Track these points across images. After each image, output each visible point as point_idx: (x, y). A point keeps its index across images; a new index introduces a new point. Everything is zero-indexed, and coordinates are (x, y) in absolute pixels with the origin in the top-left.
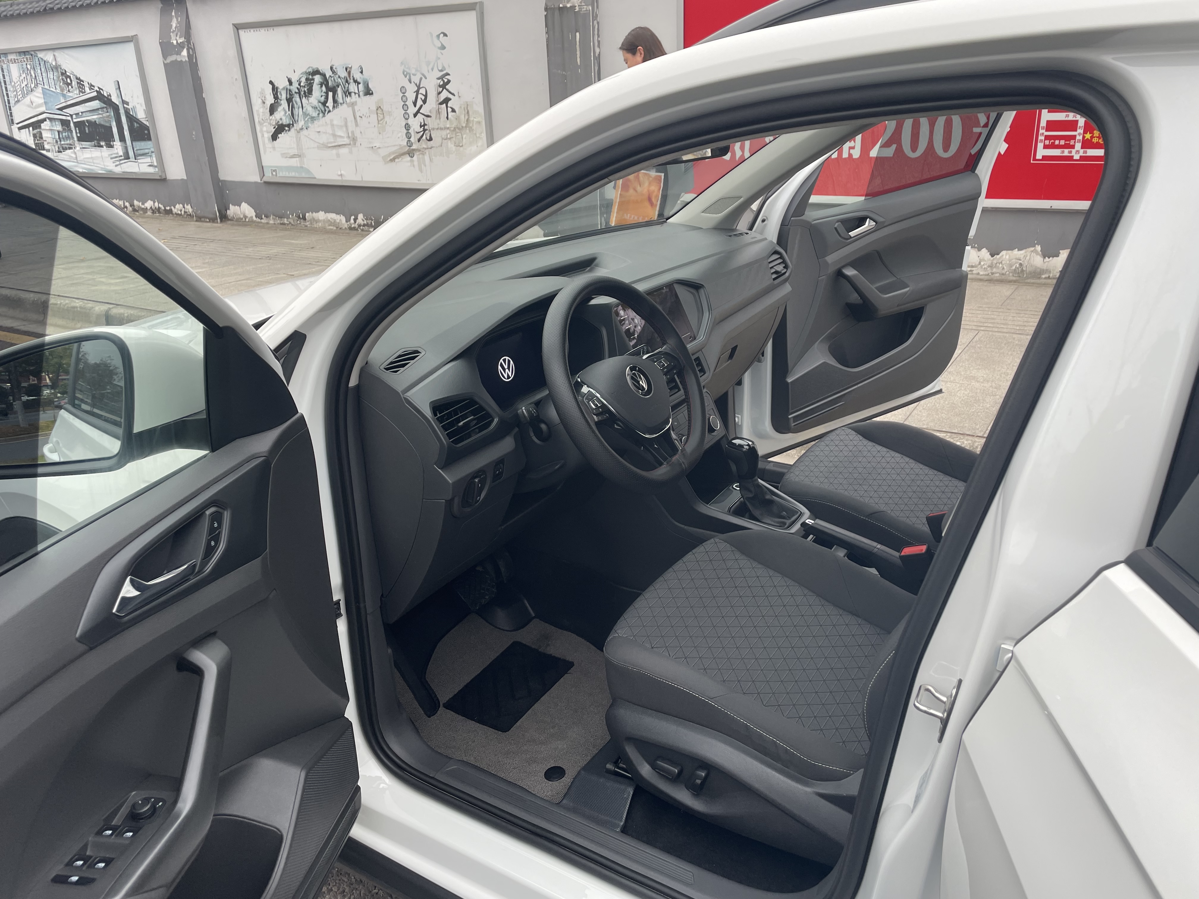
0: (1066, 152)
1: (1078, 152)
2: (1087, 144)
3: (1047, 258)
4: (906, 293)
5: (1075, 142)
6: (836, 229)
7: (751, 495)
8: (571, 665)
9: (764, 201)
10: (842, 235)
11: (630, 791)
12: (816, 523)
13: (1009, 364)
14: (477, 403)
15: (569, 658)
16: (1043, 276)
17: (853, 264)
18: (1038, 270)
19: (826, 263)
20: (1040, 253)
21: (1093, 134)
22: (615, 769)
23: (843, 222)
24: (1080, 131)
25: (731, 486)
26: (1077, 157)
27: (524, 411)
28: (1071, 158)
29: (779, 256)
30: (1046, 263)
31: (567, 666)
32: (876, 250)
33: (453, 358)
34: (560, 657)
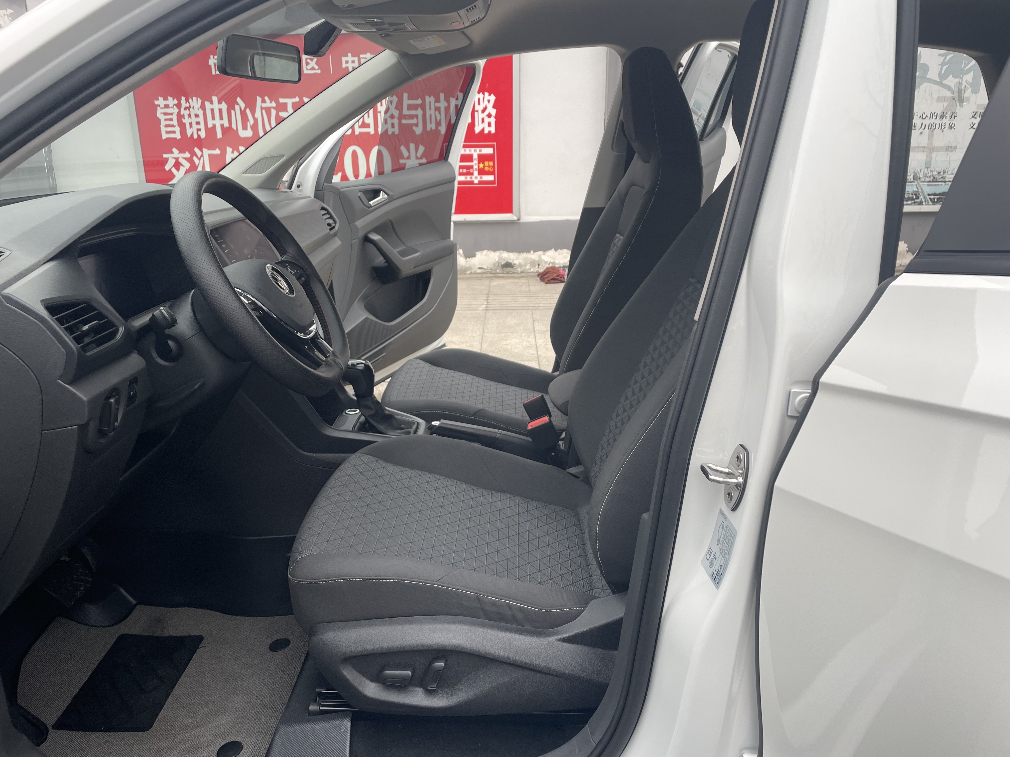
0: (468, 178)
1: (476, 178)
2: (482, 172)
3: (468, 258)
4: (417, 257)
5: (473, 170)
6: (359, 197)
7: (372, 412)
8: (200, 639)
9: (297, 168)
10: (365, 203)
11: (347, 723)
12: (442, 423)
13: (472, 330)
14: (95, 309)
15: (195, 632)
16: (468, 272)
17: (376, 230)
18: (463, 268)
19: (356, 227)
20: (463, 255)
21: (485, 164)
22: (321, 708)
23: (365, 192)
24: (476, 162)
25: (344, 412)
26: (476, 181)
27: (164, 311)
28: (472, 183)
29: (326, 212)
30: (468, 262)
31: (198, 640)
32: (389, 220)
33: (52, 256)
34: (183, 635)
